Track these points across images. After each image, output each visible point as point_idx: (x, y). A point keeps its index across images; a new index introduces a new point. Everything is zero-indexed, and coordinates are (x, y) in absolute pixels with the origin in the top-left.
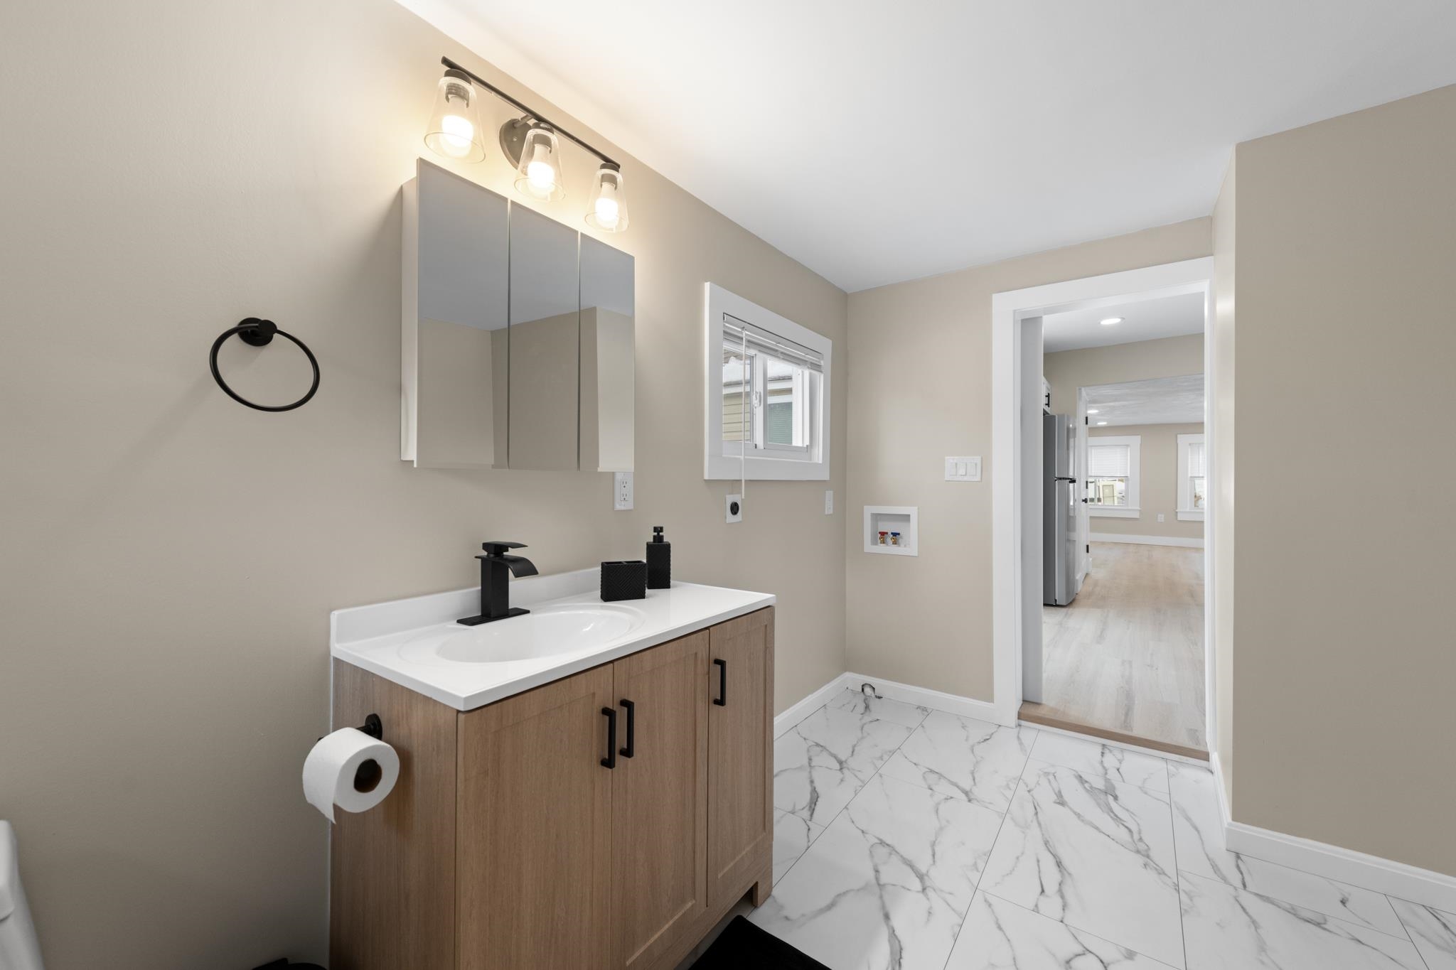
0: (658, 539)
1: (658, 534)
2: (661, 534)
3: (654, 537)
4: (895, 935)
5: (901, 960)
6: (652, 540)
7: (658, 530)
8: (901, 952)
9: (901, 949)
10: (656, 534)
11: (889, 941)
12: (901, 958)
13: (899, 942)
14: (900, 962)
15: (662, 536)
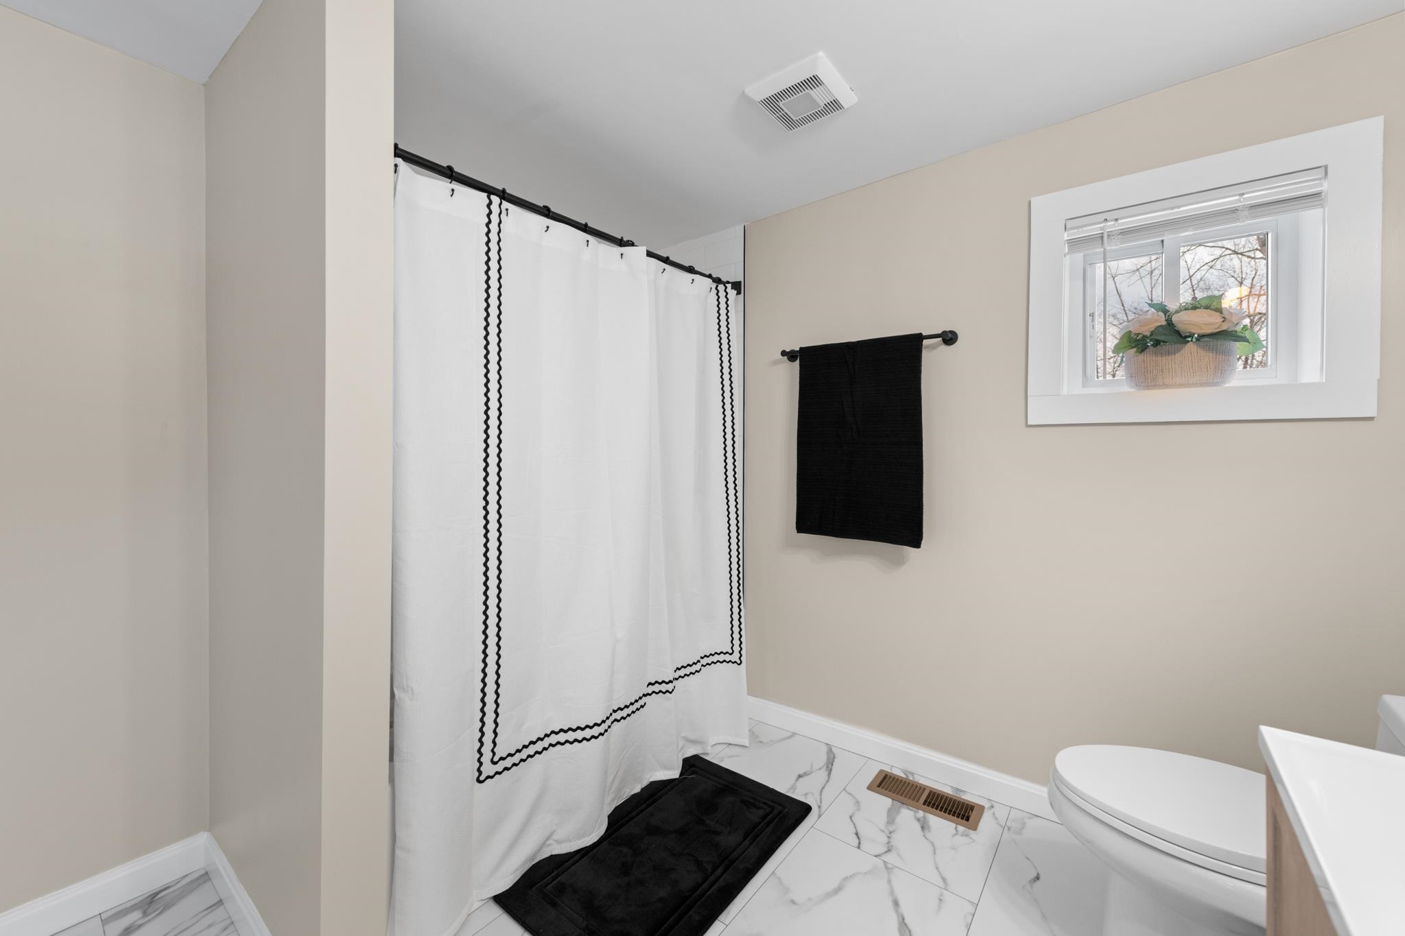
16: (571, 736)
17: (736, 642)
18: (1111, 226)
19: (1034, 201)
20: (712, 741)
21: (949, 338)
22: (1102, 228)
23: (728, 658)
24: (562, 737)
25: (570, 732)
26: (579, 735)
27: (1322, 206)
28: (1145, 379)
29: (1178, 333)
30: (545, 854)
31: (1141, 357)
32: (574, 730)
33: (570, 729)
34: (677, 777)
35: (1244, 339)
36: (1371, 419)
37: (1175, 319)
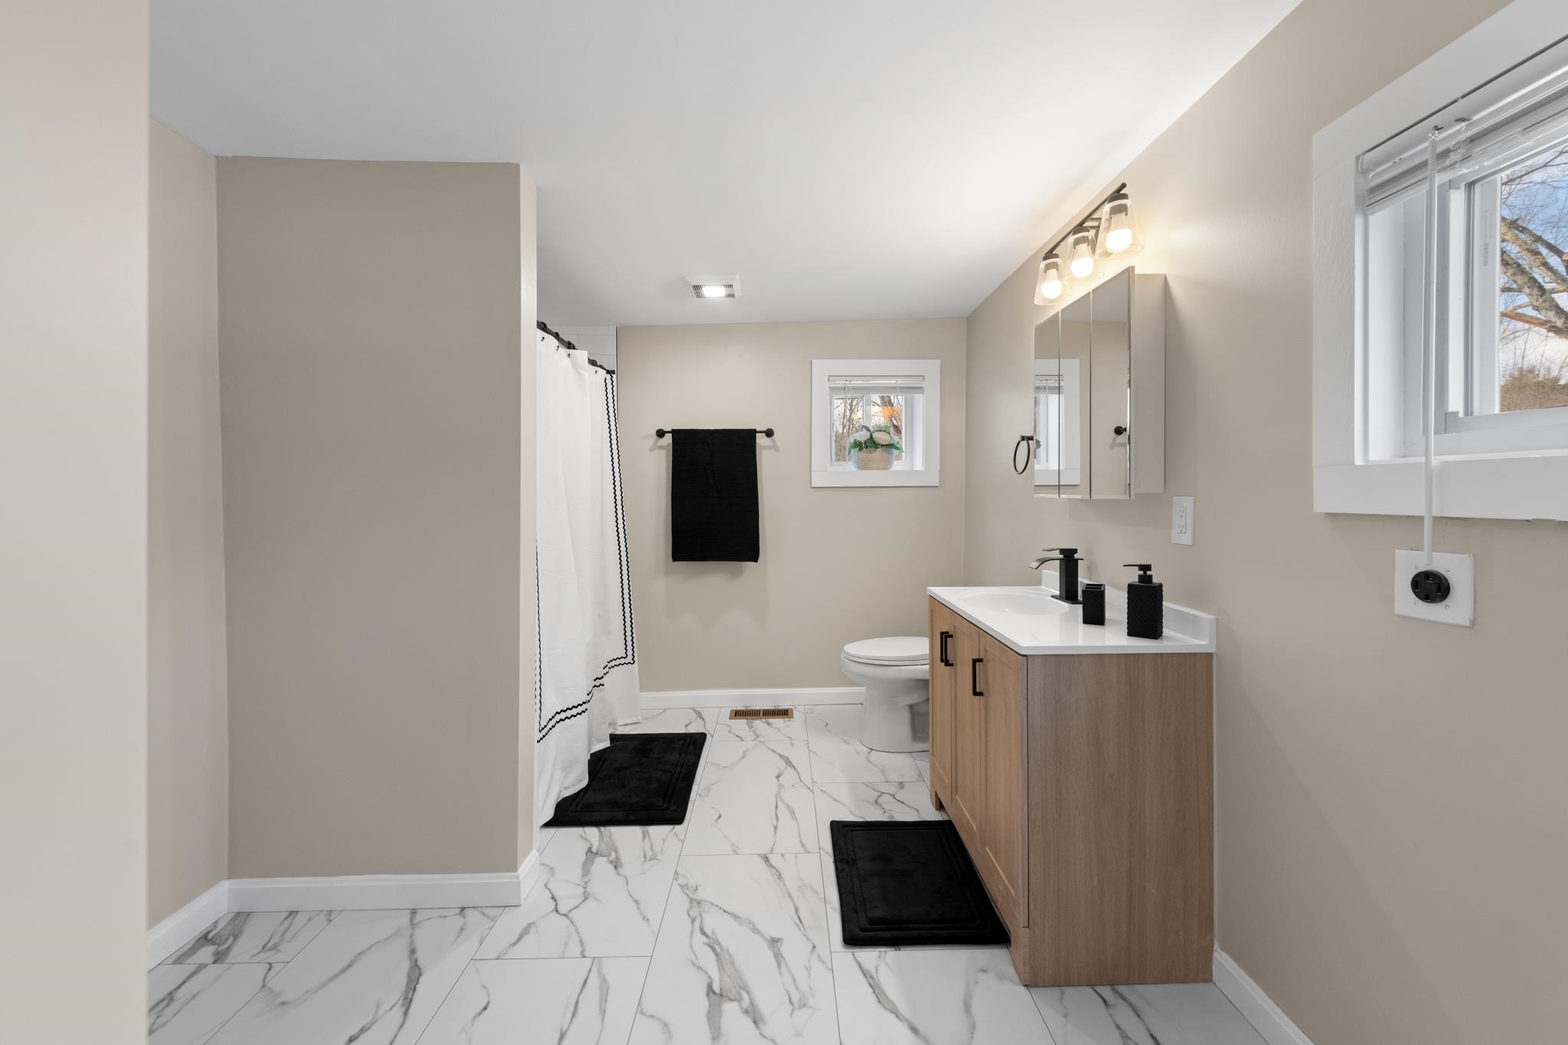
0: (1145, 579)
1: (1145, 573)
2: (1148, 573)
3: (1140, 576)
4: (893, 1013)
5: (872, 990)
6: (1136, 579)
7: (1145, 568)
8: (877, 998)
9: (879, 1001)
10: (1142, 573)
11: (893, 1002)
12: (874, 992)
13: (885, 1008)
14: (872, 987)
15: (1151, 576)
16: (569, 713)
17: (629, 648)
18: (848, 384)
19: (814, 361)
20: (620, 722)
21: (769, 433)
22: (844, 384)
23: (622, 661)
24: (563, 715)
25: (568, 711)
26: (574, 711)
27: (923, 393)
28: (863, 466)
29: (874, 442)
30: (561, 799)
31: (860, 453)
32: (570, 709)
33: (568, 709)
34: (609, 745)
35: (897, 448)
36: (937, 487)
37: (874, 435)
